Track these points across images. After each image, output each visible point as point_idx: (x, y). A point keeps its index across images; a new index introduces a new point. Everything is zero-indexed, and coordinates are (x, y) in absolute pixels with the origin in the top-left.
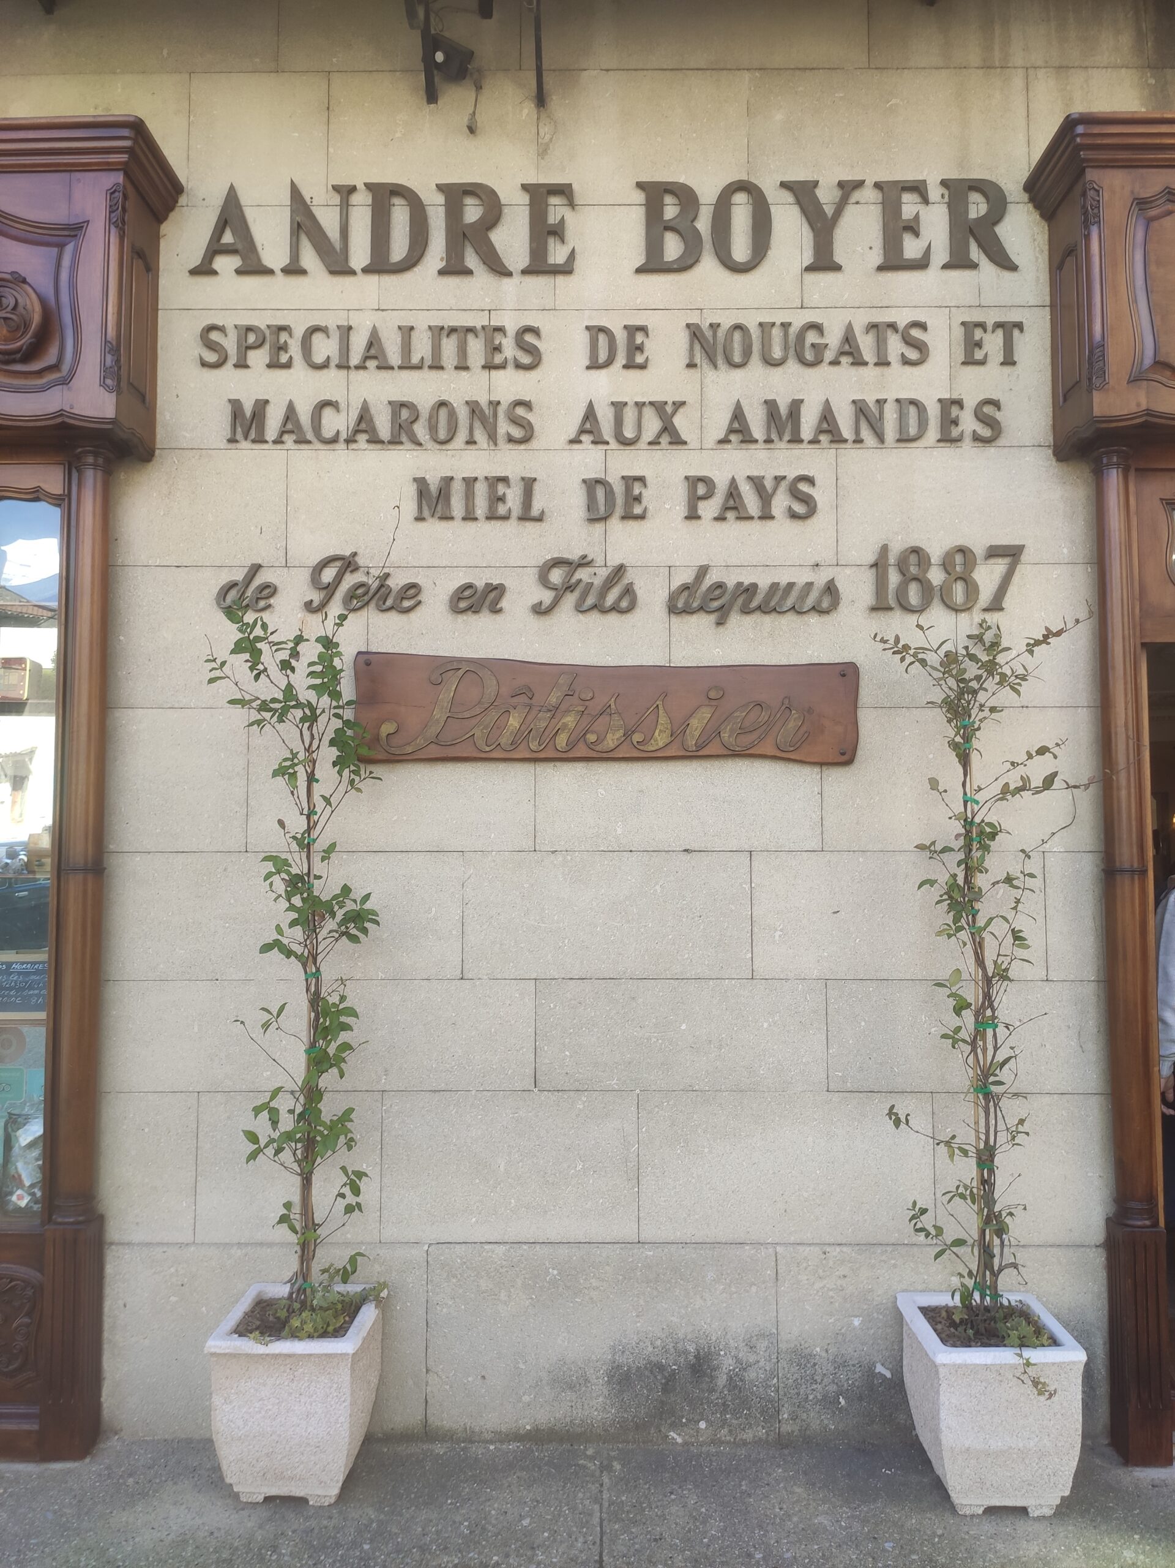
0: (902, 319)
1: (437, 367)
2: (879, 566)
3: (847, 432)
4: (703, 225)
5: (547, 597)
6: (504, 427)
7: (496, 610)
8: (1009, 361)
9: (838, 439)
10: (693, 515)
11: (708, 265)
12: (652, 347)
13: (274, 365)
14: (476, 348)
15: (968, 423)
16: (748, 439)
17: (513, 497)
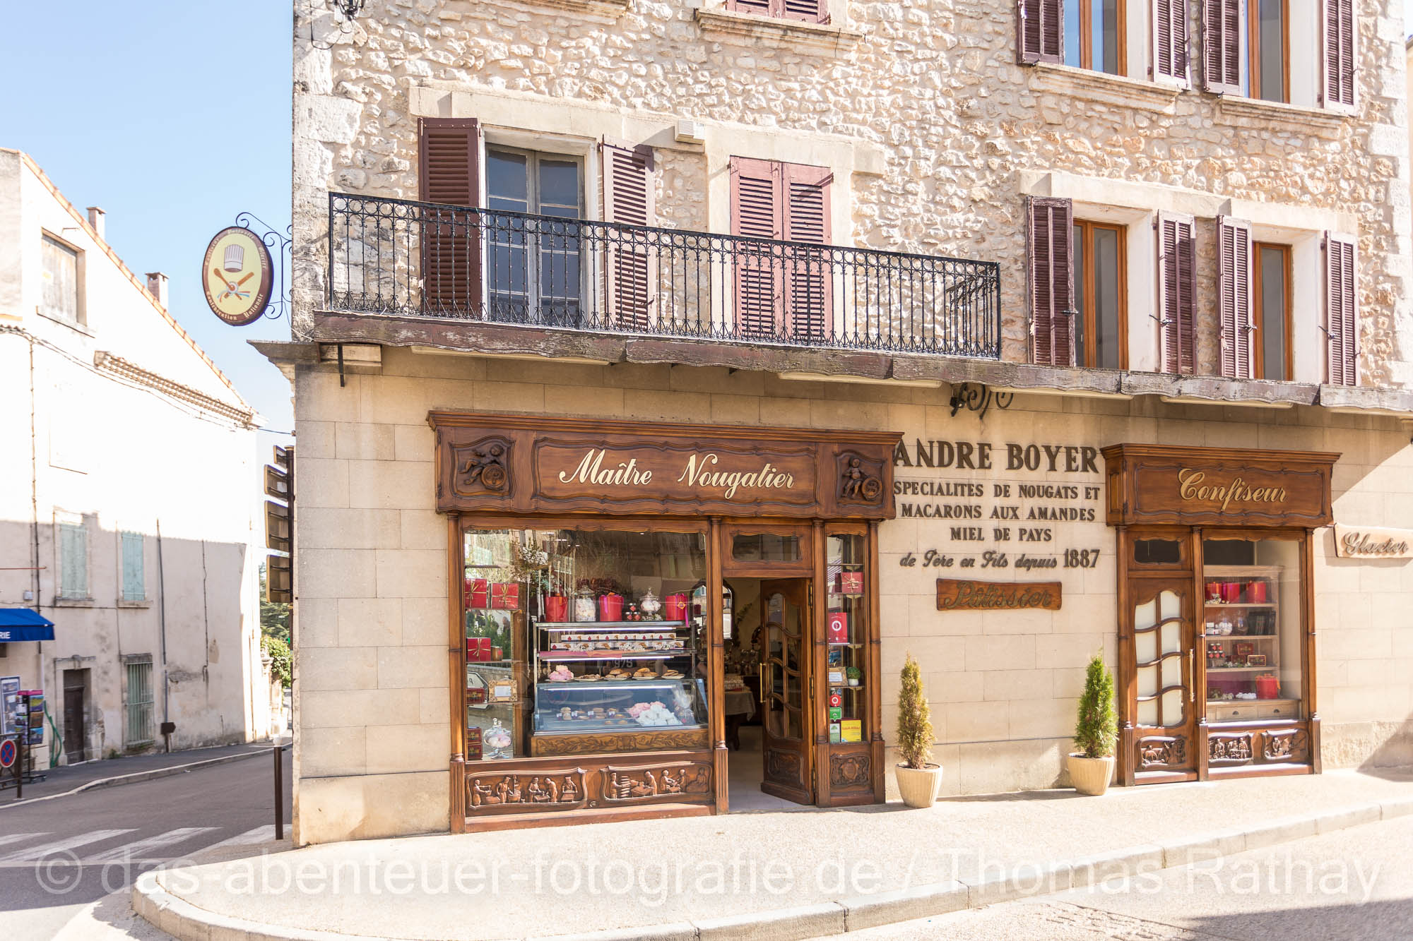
0: (1071, 485)
1: (956, 494)
2: (1066, 555)
3: (1058, 516)
4: (1023, 456)
5: (985, 562)
6: (973, 513)
7: (972, 566)
8: (1096, 498)
9: (1056, 518)
10: (1021, 539)
11: (1024, 467)
12: (1011, 490)
13: (914, 493)
14: (966, 489)
15: (1087, 515)
16: (1034, 518)
17: (976, 533)
